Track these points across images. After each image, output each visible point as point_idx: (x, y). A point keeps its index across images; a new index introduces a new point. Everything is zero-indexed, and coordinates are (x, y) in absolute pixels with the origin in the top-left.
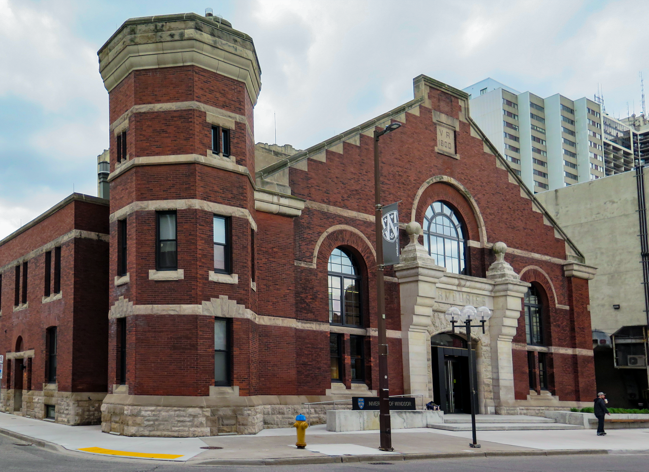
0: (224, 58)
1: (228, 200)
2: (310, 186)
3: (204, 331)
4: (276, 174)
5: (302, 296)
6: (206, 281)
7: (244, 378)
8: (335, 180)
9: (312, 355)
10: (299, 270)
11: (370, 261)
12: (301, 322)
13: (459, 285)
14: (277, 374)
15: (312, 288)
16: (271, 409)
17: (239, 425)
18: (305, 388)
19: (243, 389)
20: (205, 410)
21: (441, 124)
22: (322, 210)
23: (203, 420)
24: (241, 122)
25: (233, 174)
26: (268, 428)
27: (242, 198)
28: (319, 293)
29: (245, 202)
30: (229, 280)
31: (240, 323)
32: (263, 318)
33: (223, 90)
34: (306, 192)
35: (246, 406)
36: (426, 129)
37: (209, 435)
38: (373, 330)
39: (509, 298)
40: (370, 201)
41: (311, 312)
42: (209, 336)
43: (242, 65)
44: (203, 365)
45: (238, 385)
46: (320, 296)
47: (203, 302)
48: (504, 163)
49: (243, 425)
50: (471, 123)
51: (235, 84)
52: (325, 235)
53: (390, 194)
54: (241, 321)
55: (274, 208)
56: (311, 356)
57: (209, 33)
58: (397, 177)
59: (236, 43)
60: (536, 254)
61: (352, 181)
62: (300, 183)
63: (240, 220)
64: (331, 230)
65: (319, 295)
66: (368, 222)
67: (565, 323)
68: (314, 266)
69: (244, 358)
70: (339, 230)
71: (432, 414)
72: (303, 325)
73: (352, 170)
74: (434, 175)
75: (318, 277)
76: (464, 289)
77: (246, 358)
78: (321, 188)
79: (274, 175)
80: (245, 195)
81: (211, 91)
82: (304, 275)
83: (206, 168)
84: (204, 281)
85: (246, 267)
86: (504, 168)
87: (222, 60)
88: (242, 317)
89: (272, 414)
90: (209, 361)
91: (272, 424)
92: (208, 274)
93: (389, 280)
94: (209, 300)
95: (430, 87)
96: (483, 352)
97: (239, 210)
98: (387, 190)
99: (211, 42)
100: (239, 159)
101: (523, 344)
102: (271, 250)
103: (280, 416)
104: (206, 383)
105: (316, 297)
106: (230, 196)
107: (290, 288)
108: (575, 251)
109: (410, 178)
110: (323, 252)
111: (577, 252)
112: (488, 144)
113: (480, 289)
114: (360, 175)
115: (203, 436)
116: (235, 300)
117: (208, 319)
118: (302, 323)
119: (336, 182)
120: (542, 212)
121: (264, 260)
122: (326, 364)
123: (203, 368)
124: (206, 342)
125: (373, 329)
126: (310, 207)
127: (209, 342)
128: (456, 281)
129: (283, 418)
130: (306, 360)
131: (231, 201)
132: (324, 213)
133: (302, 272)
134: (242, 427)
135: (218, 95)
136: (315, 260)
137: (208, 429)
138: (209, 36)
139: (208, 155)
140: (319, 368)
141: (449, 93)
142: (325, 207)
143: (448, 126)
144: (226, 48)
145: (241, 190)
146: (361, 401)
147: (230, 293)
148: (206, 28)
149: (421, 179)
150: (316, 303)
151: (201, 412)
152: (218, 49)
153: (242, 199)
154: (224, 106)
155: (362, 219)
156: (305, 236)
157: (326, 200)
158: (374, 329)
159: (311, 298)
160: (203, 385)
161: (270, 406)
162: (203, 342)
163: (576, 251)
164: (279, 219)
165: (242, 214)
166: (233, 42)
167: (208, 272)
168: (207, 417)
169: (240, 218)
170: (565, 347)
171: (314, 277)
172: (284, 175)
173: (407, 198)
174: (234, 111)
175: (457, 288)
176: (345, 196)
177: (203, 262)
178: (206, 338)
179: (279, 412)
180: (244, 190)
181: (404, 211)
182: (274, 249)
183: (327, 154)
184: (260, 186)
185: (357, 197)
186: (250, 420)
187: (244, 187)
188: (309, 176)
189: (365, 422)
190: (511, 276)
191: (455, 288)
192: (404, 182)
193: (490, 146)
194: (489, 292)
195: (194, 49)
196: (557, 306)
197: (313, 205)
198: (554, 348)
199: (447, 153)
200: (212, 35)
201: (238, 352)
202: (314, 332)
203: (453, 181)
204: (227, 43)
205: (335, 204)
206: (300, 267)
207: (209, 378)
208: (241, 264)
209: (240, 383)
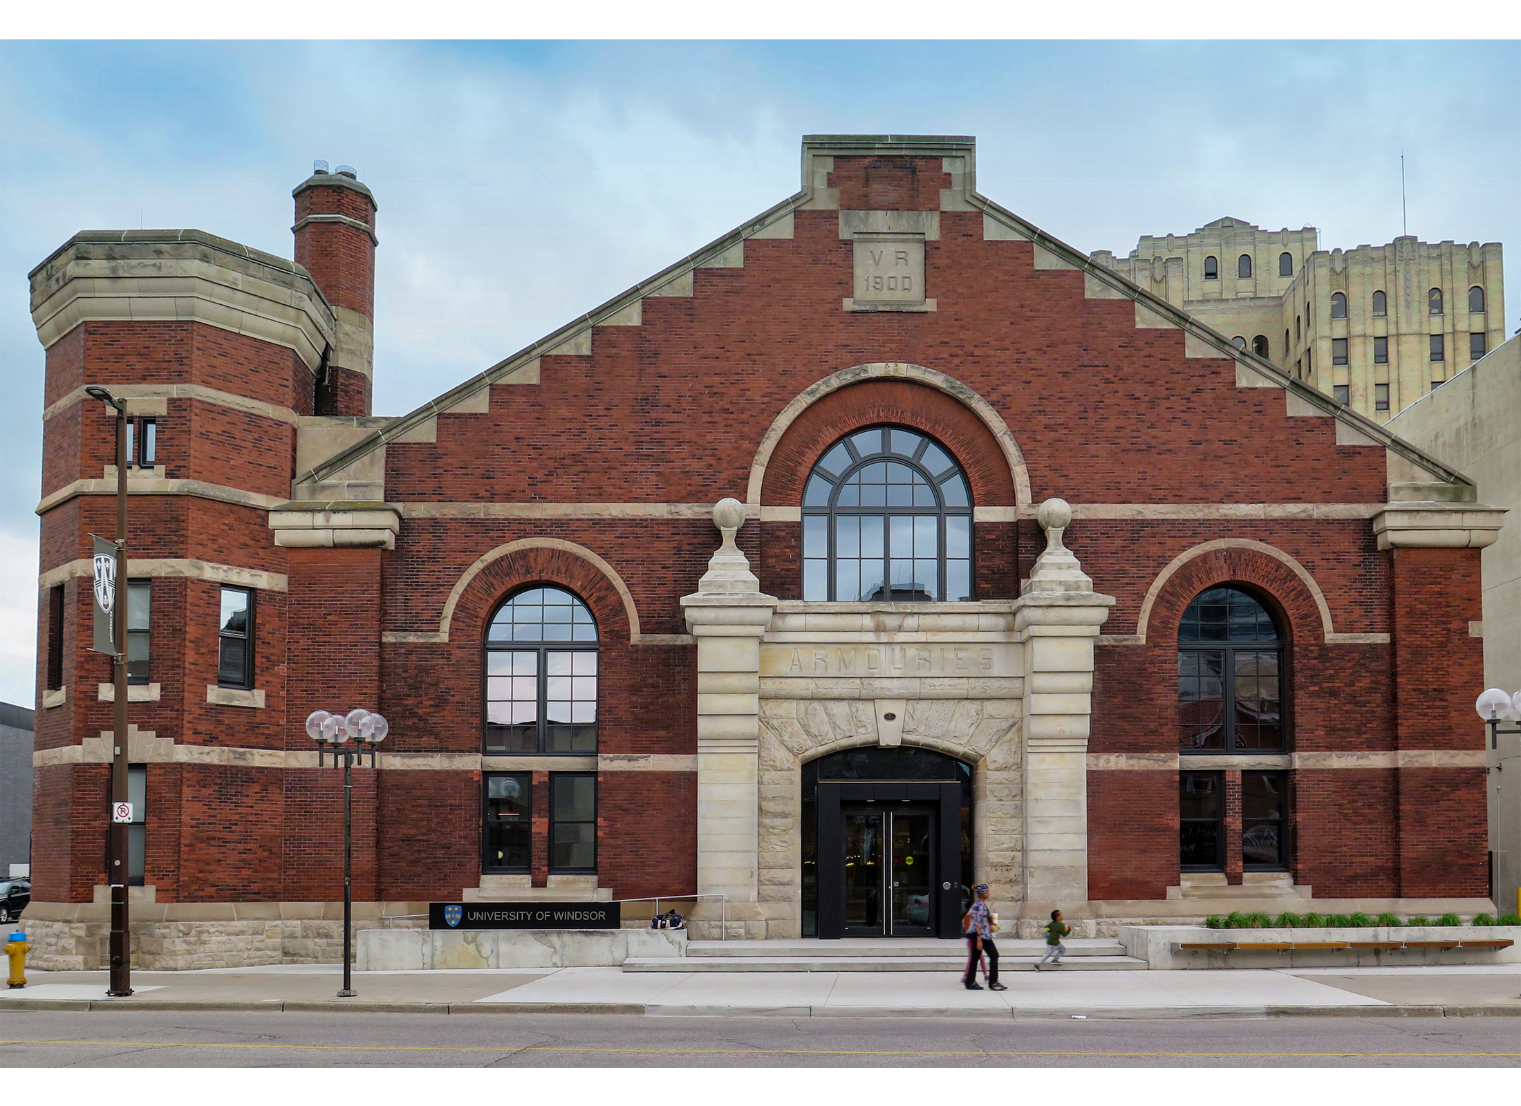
0: (139, 292)
1: (143, 549)
2: (439, 471)
3: (85, 791)
4: (354, 465)
5: (407, 702)
6: (94, 703)
7: (167, 871)
8: (514, 446)
9: (429, 821)
10: (403, 651)
11: (608, 605)
12: (401, 756)
13: (879, 629)
14: (326, 861)
15: (436, 684)
16: (301, 928)
17: (144, 953)
18: (406, 886)
19: (163, 890)
20: (73, 925)
21: (875, 236)
22: (472, 517)
23: (70, 943)
24: (181, 396)
25: (157, 498)
26: (293, 962)
27: (176, 539)
28: (451, 693)
29: (181, 546)
30: (140, 695)
31: (162, 771)
32: (296, 755)
33: (144, 348)
34: (430, 485)
35: (160, 921)
36: (815, 262)
37: (82, 968)
38: (605, 759)
39: (1038, 645)
40: (614, 473)
41: (431, 733)
42: (96, 798)
43: (179, 291)
44: (81, 850)
45: (153, 884)
46: (456, 699)
47: (85, 740)
48: (1114, 282)
49: (150, 953)
50: (985, 208)
51: (173, 328)
52: (477, 566)
53: (679, 444)
54: (163, 768)
55: (322, 537)
56: (425, 823)
57: (104, 257)
58: (707, 400)
59: (162, 256)
60: (1243, 506)
61: (563, 438)
62: (413, 471)
63: (170, 582)
64: (491, 556)
65: (453, 696)
66: (604, 520)
67: (1365, 682)
68: (443, 637)
69: (168, 834)
70: (517, 552)
71: (645, 937)
72: (406, 761)
73: (564, 412)
74: (836, 369)
75: (453, 660)
76: (902, 637)
77: (172, 834)
78: (469, 471)
79: (349, 468)
80: (183, 532)
81: (119, 357)
82: (414, 659)
83: (100, 499)
84: (89, 703)
85: (178, 666)
86: (1116, 295)
87: (137, 295)
88: (167, 760)
89: (304, 937)
90: (95, 843)
91: (302, 956)
92: (97, 689)
93: (663, 643)
94: (97, 735)
95: (836, 157)
96: (989, 786)
97: (165, 563)
98: (672, 436)
99: (107, 273)
100: (172, 467)
101: (1163, 755)
102: (321, 621)
103: (322, 942)
104: (87, 880)
105: (446, 701)
106: (150, 540)
107: (364, 690)
108: (1433, 473)
109: (748, 393)
110: (469, 605)
111: (1441, 472)
112: (1052, 246)
113: (962, 630)
114: (587, 419)
115: (70, 970)
116: (154, 730)
117: (94, 769)
118: (403, 757)
119: (513, 448)
120: (1278, 383)
121: (304, 643)
122: (465, 837)
123: (82, 854)
124: (90, 809)
125: (606, 755)
126: (437, 515)
127: (94, 809)
128: (867, 621)
129: (328, 945)
130: (413, 832)
131: (152, 549)
132: (473, 523)
133: (410, 653)
134: (149, 957)
135: (133, 360)
136: (446, 625)
137: (80, 959)
138: (104, 262)
139: (105, 476)
140: (447, 847)
141: (904, 153)
142: (479, 510)
143: (900, 236)
144: (137, 272)
145: (173, 526)
146: (453, 912)
147: (141, 718)
148: (98, 250)
149: (790, 388)
150: (445, 713)
151: (66, 930)
152: (123, 279)
153: (175, 542)
154: (144, 378)
155: (587, 517)
156: (422, 578)
157: (482, 494)
158: (611, 756)
159: (431, 706)
160: (81, 883)
161: (299, 922)
162: (83, 809)
163: (1436, 469)
164: (343, 555)
165: (170, 569)
166: (155, 256)
167: (97, 685)
168: (78, 939)
169: (170, 578)
170: (1360, 750)
171: (443, 661)
172: (372, 463)
173: (735, 442)
174: (169, 381)
175: (878, 637)
176: (540, 475)
177: (88, 670)
178: (90, 804)
179: (319, 934)
180: (181, 524)
181: (724, 475)
182: (329, 618)
183: (491, 395)
184: (308, 497)
185: (576, 469)
186: (165, 945)
187: (182, 518)
188: (441, 451)
189: (438, 953)
190: (1054, 586)
191: (870, 637)
192: (728, 406)
193: (1058, 250)
194: (1002, 634)
195: (80, 295)
196: (1330, 636)
197: (445, 511)
198: (1300, 757)
199: (887, 303)
200: (110, 257)
201: (156, 825)
202: (436, 772)
203: (904, 370)
204: (140, 263)
205: (508, 498)
206: (404, 643)
207: (94, 872)
208: (169, 663)
209: (158, 879)
